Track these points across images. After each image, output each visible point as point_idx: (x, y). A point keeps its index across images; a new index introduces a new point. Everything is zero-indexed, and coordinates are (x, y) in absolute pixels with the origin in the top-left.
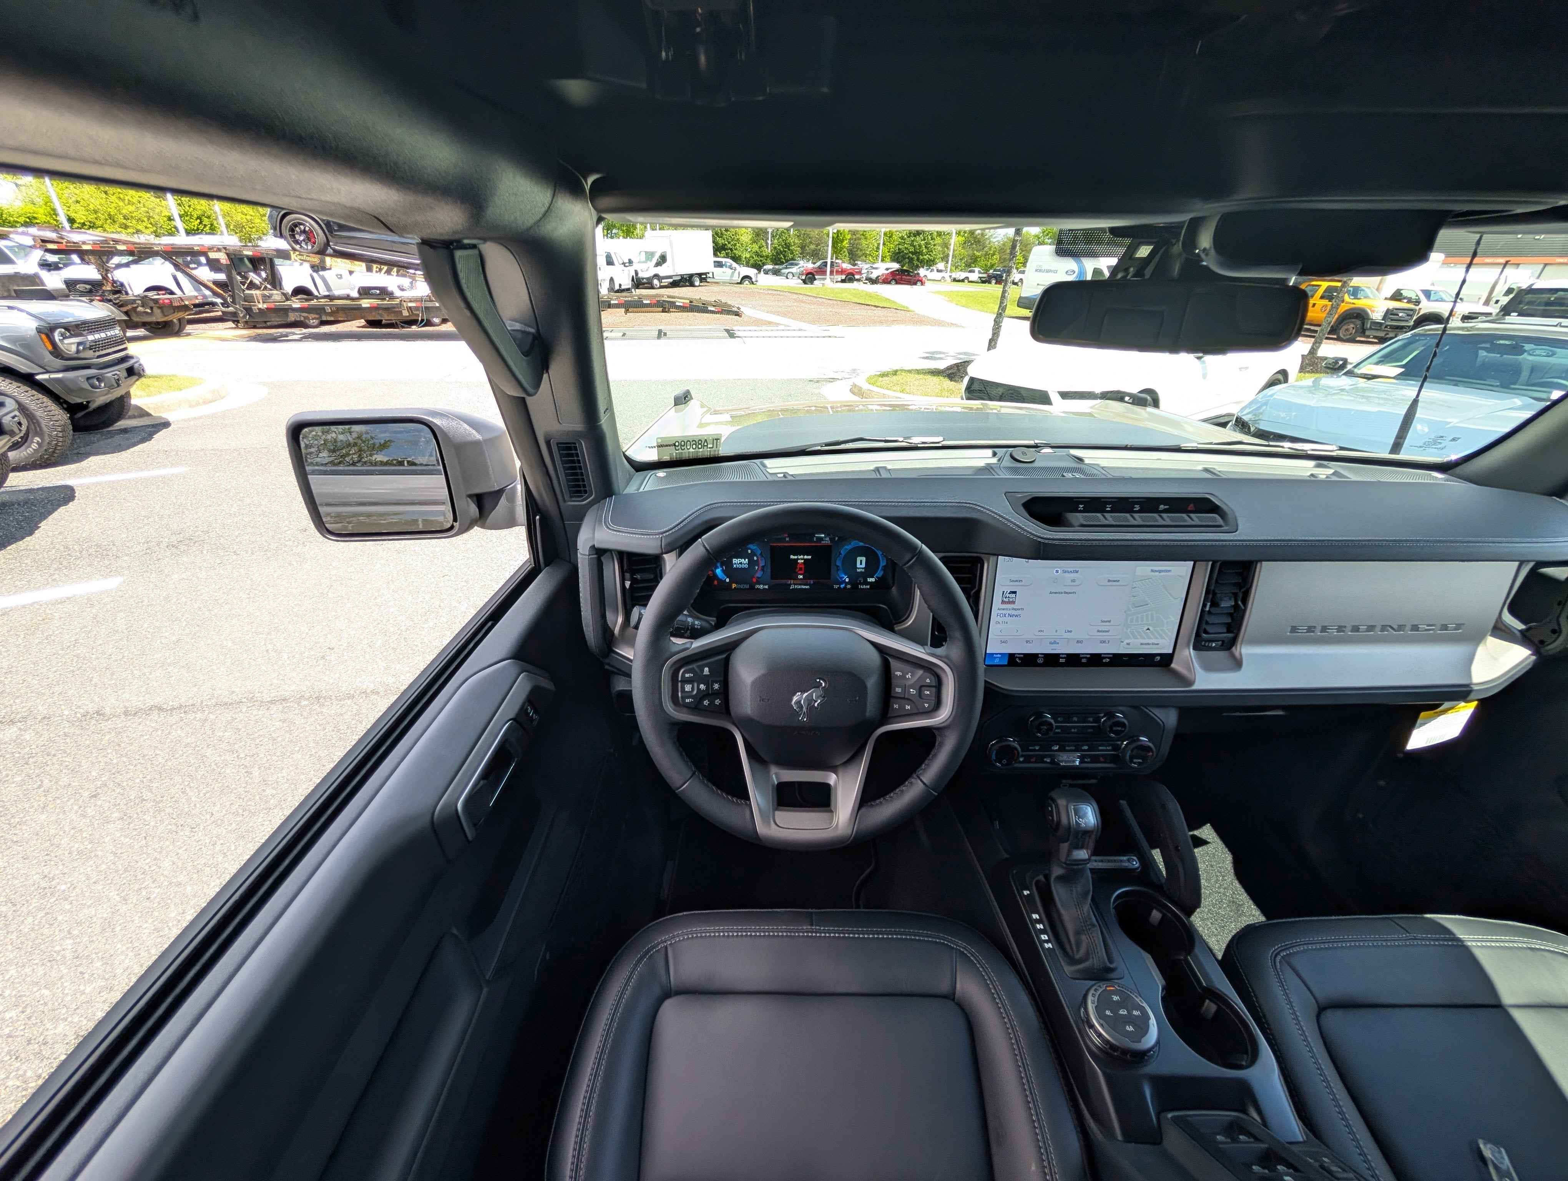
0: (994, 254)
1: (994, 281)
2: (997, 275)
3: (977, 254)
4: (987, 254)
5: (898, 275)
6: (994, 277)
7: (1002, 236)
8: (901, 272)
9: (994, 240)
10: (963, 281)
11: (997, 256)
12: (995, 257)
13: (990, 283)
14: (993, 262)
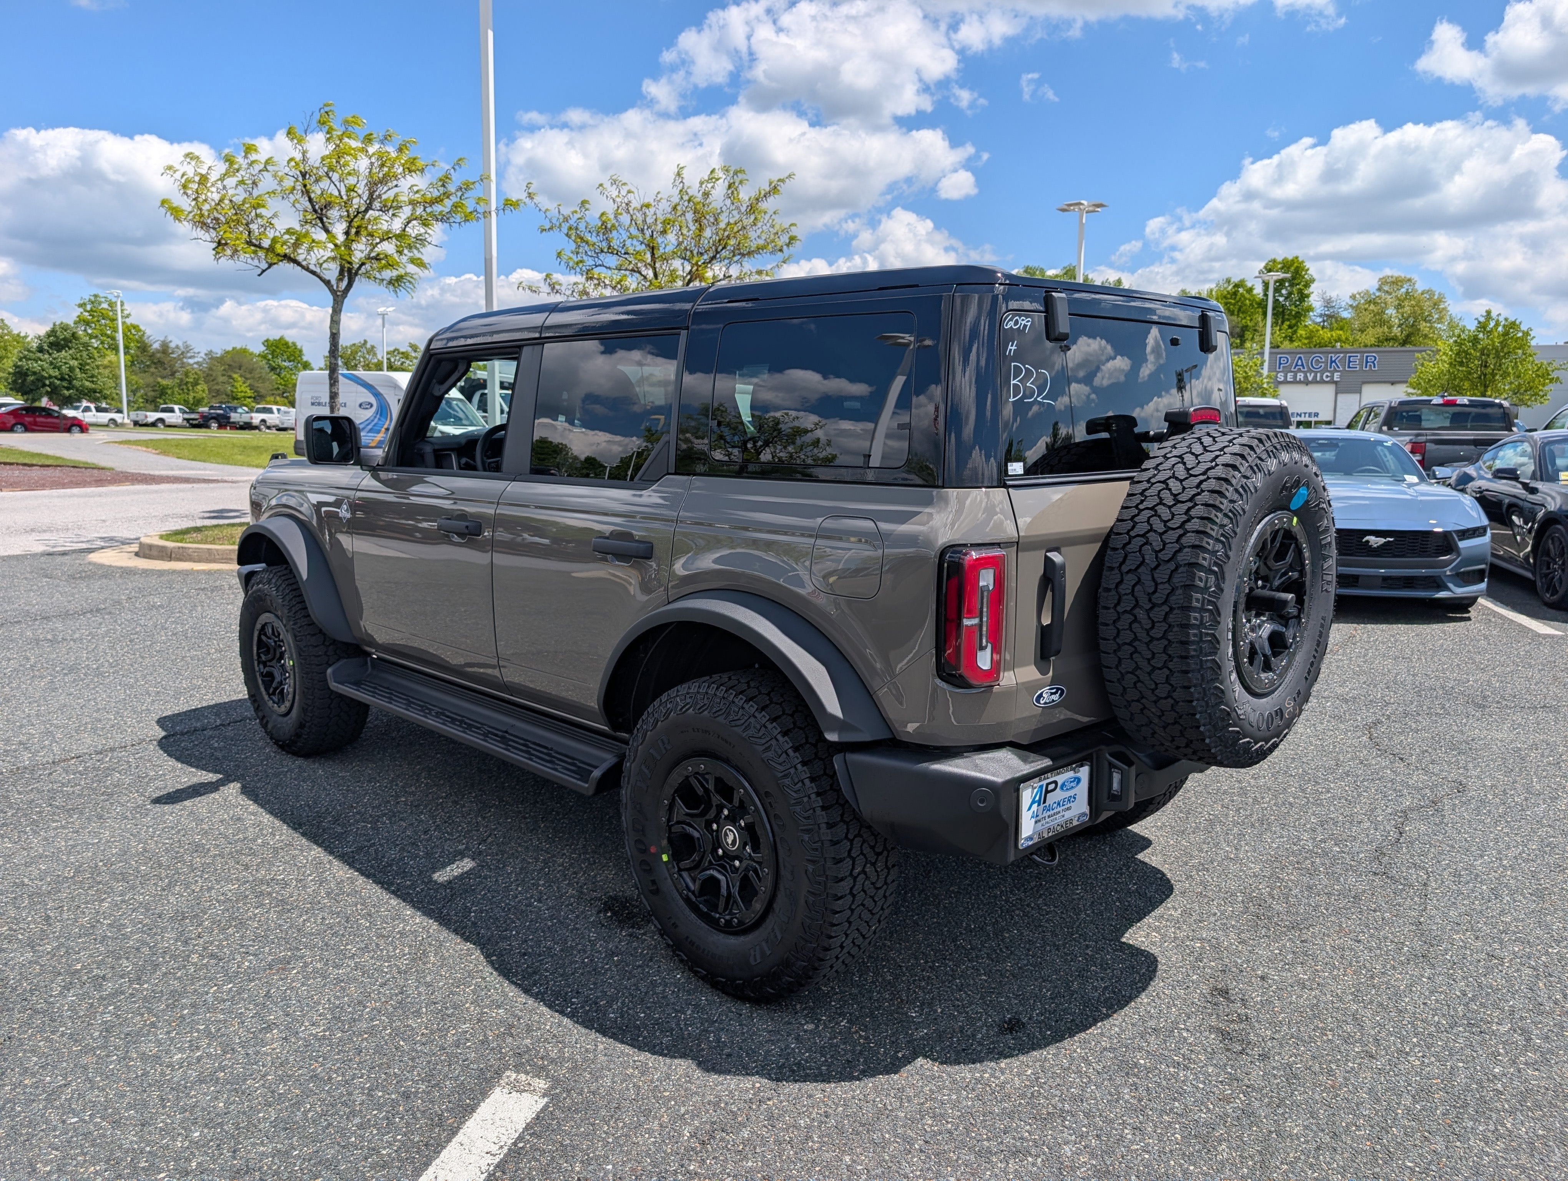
0: (195, 383)
1: (214, 425)
2: (219, 415)
3: (164, 382)
4: (182, 384)
5: (27, 415)
6: (213, 418)
7: (202, 355)
8: (30, 410)
9: (191, 361)
10: (154, 424)
11: (202, 387)
12: (199, 387)
13: (208, 427)
14: (198, 396)
